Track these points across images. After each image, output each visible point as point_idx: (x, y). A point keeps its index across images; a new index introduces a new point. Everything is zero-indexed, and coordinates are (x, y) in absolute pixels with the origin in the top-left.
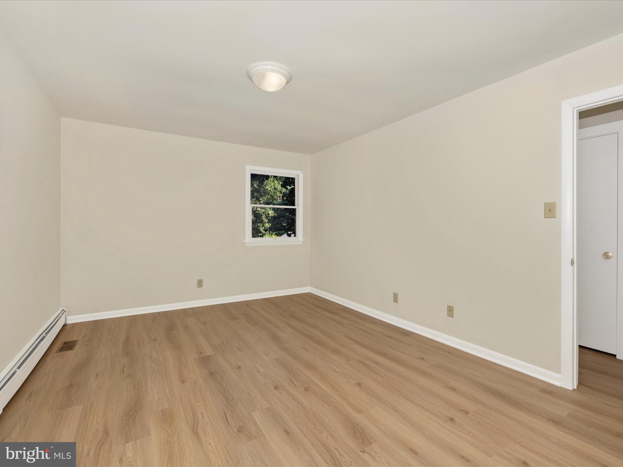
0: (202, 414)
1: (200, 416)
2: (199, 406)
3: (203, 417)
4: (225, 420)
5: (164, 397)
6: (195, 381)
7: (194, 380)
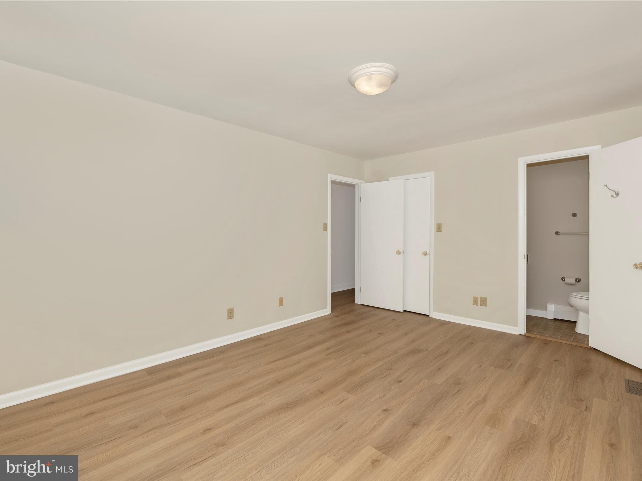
0: (468, 404)
1: (470, 405)
2: (463, 410)
3: (470, 402)
4: (459, 392)
5: (482, 438)
6: (439, 430)
7: (438, 432)
